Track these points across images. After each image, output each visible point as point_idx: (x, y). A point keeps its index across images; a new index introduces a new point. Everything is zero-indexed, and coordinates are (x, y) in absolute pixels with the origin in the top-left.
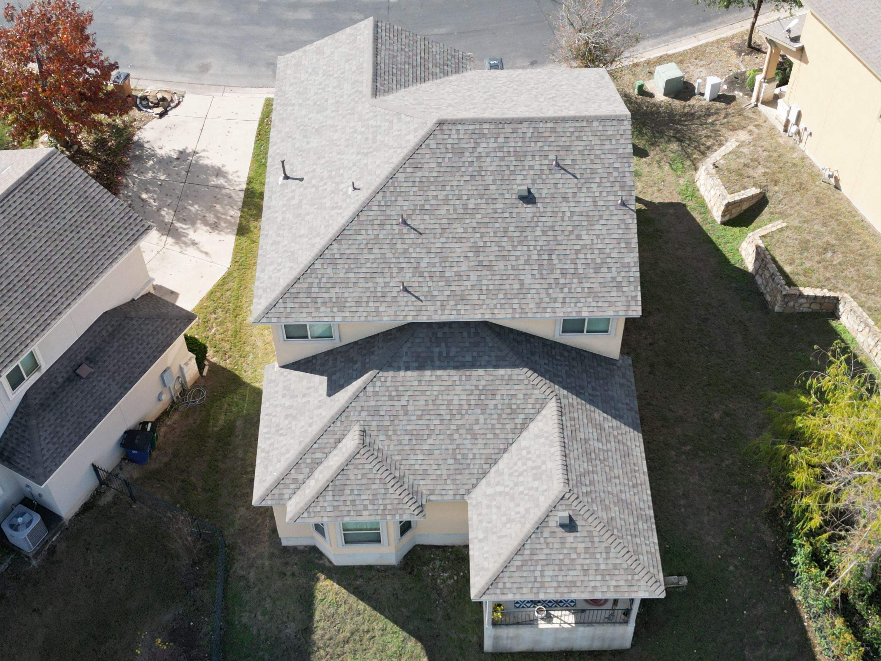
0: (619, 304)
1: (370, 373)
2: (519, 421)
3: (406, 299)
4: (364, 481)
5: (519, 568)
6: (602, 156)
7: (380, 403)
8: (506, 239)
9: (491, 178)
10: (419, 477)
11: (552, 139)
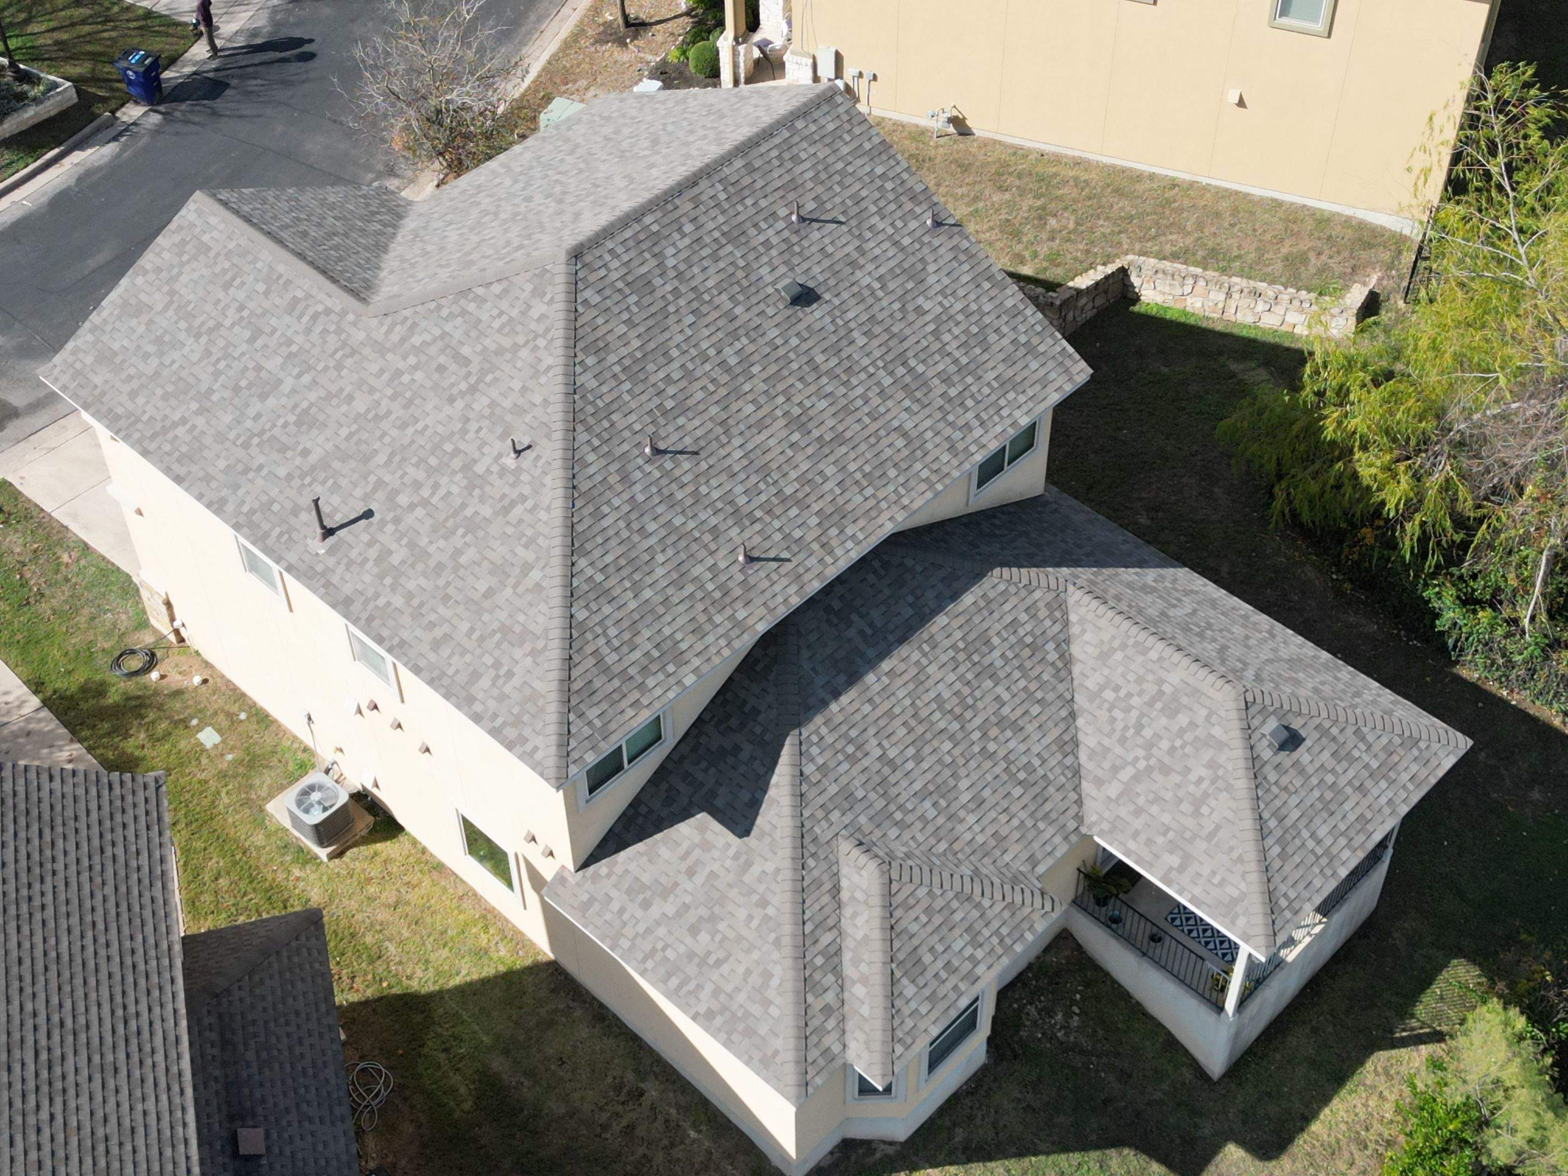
0: (1053, 375)
1: (788, 742)
2: (1053, 656)
3: (762, 574)
4: (937, 920)
5: (1283, 856)
6: (850, 169)
7: (844, 780)
8: (824, 380)
9: (724, 297)
10: (997, 853)
11: (760, 183)
